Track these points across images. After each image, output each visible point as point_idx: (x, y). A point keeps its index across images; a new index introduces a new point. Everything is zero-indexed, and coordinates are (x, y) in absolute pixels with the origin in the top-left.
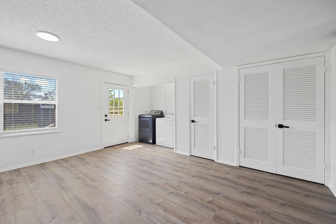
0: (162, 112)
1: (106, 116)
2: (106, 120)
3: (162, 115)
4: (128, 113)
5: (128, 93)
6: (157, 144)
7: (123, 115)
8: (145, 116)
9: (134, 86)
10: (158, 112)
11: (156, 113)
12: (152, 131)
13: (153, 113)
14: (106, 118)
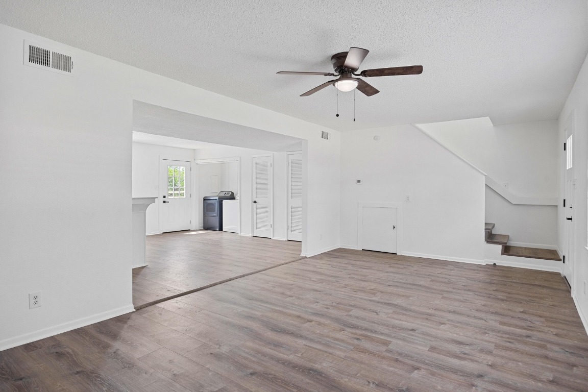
0: (232, 193)
1: (164, 197)
2: (164, 202)
3: (232, 197)
4: (190, 195)
5: (191, 170)
6: (224, 230)
7: (185, 197)
8: (211, 198)
9: (198, 162)
10: (228, 194)
11: (226, 195)
12: (218, 215)
13: (222, 195)
14: (165, 199)
